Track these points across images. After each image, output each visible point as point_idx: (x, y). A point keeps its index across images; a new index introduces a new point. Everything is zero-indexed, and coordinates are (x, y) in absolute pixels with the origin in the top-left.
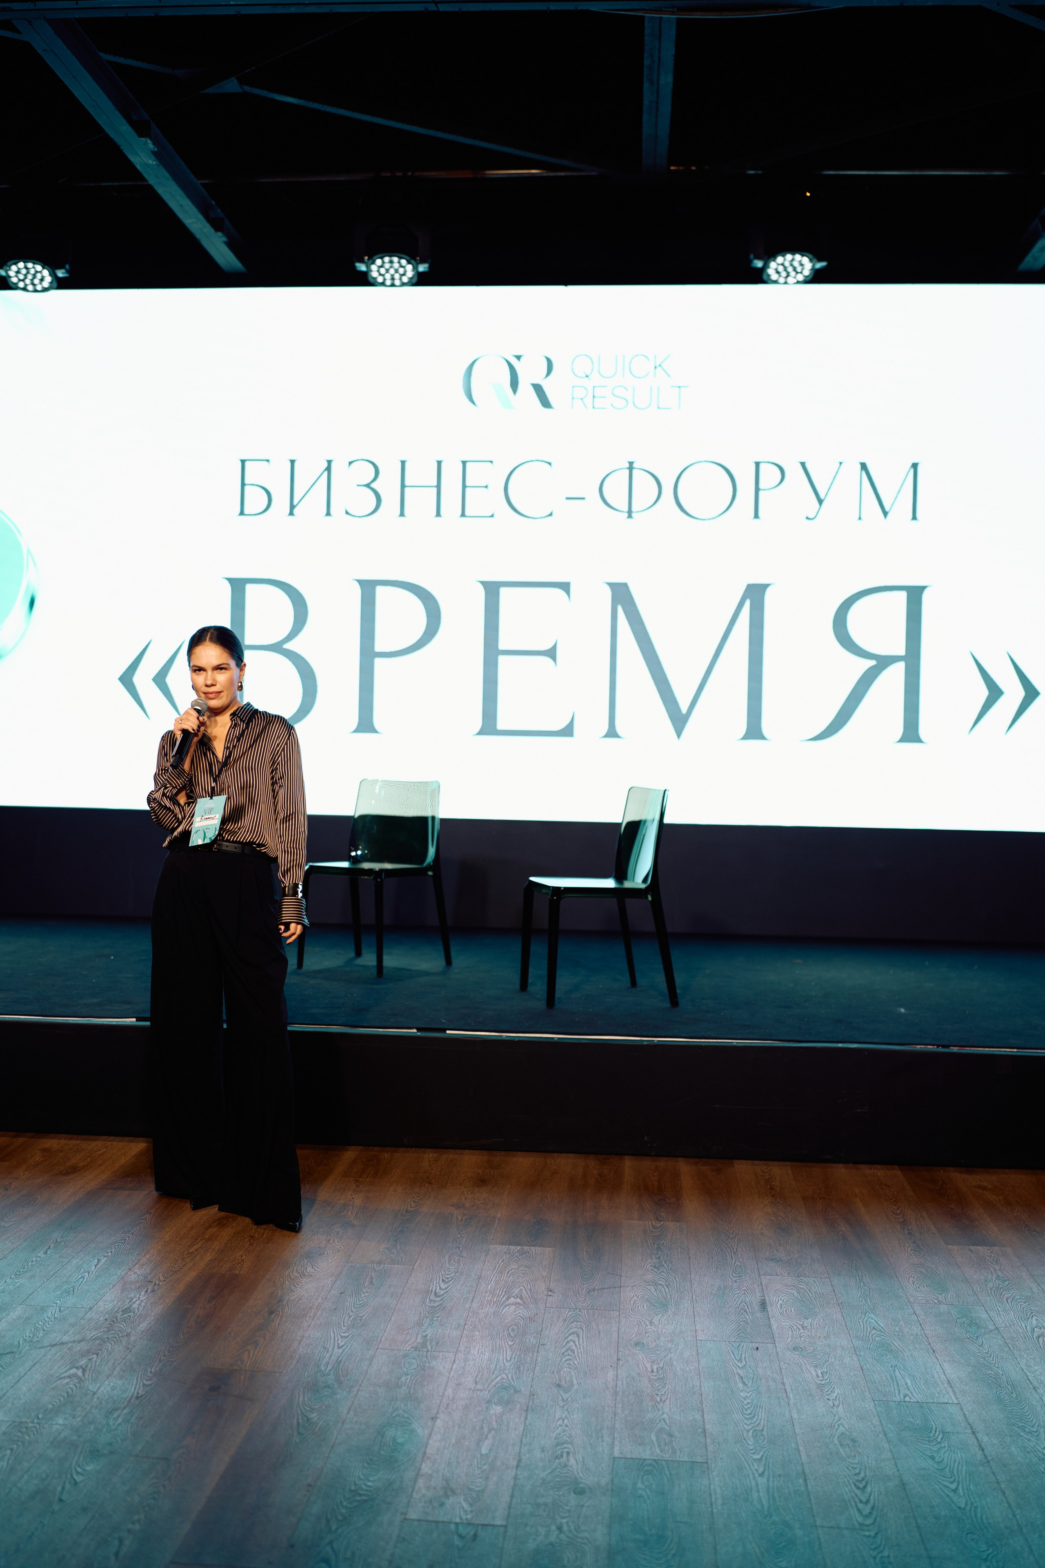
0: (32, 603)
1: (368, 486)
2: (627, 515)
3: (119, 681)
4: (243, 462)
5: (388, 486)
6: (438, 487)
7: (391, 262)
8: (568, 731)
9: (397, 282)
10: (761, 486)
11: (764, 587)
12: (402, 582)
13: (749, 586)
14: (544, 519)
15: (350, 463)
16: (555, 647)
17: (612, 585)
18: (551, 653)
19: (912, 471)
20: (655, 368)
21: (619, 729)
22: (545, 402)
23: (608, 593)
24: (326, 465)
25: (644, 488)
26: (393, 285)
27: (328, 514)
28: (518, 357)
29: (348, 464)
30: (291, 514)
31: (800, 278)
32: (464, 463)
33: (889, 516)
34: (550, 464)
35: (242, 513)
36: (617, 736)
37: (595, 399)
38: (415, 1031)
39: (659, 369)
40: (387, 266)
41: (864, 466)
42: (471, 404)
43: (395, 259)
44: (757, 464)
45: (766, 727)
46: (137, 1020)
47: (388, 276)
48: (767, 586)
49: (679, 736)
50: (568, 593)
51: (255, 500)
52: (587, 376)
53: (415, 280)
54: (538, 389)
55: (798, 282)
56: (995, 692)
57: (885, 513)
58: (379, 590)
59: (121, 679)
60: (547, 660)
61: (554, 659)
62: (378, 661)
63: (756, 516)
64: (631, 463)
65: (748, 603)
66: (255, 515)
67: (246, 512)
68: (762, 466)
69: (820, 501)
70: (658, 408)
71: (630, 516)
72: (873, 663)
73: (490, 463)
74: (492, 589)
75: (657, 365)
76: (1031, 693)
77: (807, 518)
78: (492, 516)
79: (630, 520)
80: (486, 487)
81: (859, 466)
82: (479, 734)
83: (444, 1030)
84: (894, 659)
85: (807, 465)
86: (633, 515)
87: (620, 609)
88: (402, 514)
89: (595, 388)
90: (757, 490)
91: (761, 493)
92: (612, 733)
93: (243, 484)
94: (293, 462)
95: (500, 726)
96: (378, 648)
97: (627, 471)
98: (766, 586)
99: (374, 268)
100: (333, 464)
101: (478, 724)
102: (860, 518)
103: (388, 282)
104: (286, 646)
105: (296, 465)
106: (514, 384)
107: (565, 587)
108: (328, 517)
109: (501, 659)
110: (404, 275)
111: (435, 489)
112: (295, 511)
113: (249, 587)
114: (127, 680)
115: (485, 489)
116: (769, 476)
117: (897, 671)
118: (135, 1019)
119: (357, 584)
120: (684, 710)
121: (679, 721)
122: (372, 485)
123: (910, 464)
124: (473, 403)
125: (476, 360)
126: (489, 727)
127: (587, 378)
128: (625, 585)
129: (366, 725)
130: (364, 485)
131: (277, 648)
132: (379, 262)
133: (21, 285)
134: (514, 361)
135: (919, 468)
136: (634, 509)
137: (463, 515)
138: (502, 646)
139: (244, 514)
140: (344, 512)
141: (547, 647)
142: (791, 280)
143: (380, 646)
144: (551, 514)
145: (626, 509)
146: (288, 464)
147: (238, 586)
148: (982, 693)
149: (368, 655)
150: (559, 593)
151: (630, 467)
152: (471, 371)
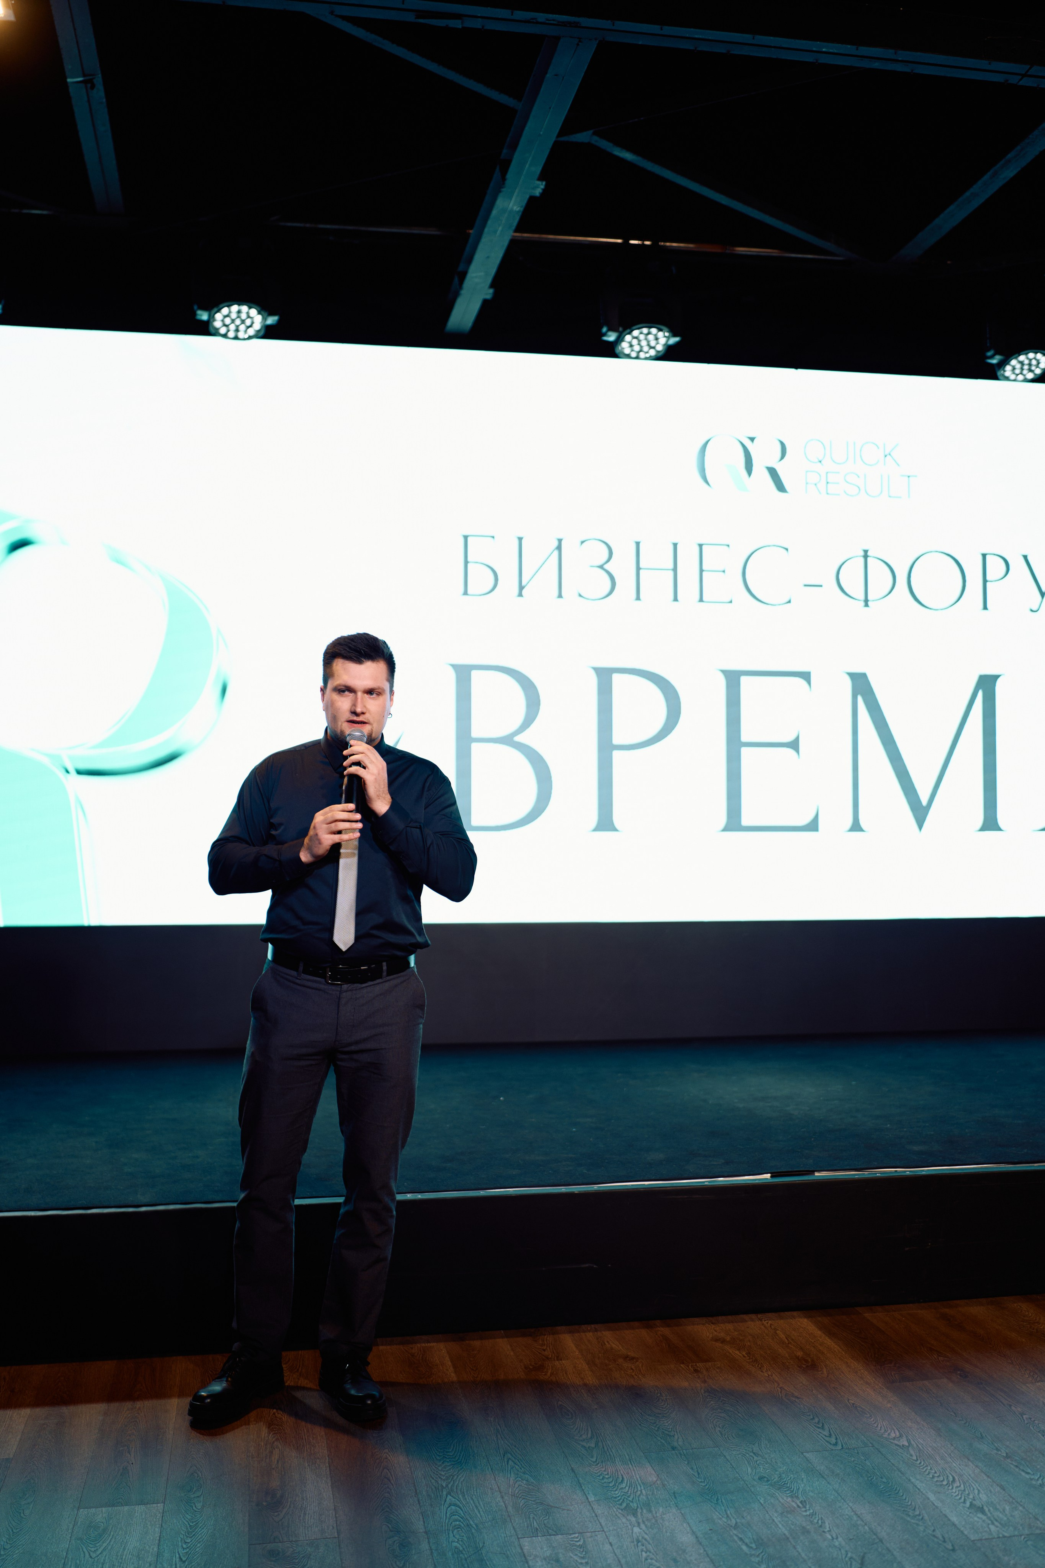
0: (224, 690)
1: (601, 567)
2: (863, 604)
4: (466, 538)
5: (622, 567)
6: (674, 570)
7: (649, 333)
8: (813, 826)
9: (642, 355)
10: (988, 578)
11: (994, 678)
12: (642, 670)
13: (981, 677)
14: (782, 606)
15: (582, 542)
16: (797, 739)
17: (852, 676)
18: (794, 745)
20: (885, 456)
21: (862, 823)
22: (781, 487)
23: (848, 683)
24: (556, 544)
25: (880, 578)
26: (637, 358)
27: (560, 596)
28: (752, 439)
29: (580, 543)
30: (520, 595)
31: (1030, 376)
32: (701, 546)
34: (786, 549)
35: (465, 593)
36: (862, 830)
37: (828, 485)
39: (888, 457)
40: (642, 337)
42: (705, 485)
43: (654, 331)
44: (984, 556)
45: (1002, 818)
47: (637, 348)
48: (998, 676)
49: (920, 827)
50: (809, 683)
51: (480, 579)
52: (820, 462)
53: (660, 354)
54: (773, 472)
55: (1026, 380)
58: (616, 677)
60: (790, 752)
61: (797, 751)
62: (616, 754)
63: (985, 607)
64: (866, 552)
65: (980, 694)
66: (480, 595)
67: (469, 592)
68: (988, 558)
69: (1042, 594)
70: (890, 496)
71: (867, 605)
73: (726, 547)
74: (733, 679)
75: (887, 453)
77: (1032, 611)
78: (731, 602)
79: (866, 608)
80: (724, 571)
82: (723, 830)
85: (1029, 558)
86: (869, 603)
87: (860, 699)
88: (637, 598)
89: (828, 474)
90: (985, 581)
91: (988, 584)
92: (856, 827)
93: (466, 563)
94: (520, 540)
95: (745, 822)
96: (616, 741)
97: (862, 559)
98: (996, 677)
99: (628, 338)
100: (563, 542)
101: (723, 820)
103: (634, 355)
104: (518, 739)
105: (524, 542)
106: (749, 466)
107: (806, 676)
108: (560, 600)
109: (744, 751)
110: (654, 348)
111: (671, 573)
112: (523, 592)
113: (475, 674)
115: (723, 573)
116: (995, 568)
119: (593, 673)
120: (924, 802)
121: (920, 813)
122: (606, 567)
124: (708, 484)
125: (709, 440)
126: (734, 823)
127: (819, 463)
128: (864, 676)
129: (605, 823)
130: (598, 567)
131: (507, 740)
132: (636, 333)
133: (223, 331)
134: (748, 443)
136: (870, 597)
137: (701, 600)
138: (744, 738)
139: (467, 595)
140: (578, 595)
141: (790, 738)
142: (1020, 377)
143: (618, 739)
144: (789, 602)
145: (863, 597)
146: (517, 542)
147: (463, 673)
149: (606, 748)
150: (799, 682)
151: (865, 555)
152: (705, 451)
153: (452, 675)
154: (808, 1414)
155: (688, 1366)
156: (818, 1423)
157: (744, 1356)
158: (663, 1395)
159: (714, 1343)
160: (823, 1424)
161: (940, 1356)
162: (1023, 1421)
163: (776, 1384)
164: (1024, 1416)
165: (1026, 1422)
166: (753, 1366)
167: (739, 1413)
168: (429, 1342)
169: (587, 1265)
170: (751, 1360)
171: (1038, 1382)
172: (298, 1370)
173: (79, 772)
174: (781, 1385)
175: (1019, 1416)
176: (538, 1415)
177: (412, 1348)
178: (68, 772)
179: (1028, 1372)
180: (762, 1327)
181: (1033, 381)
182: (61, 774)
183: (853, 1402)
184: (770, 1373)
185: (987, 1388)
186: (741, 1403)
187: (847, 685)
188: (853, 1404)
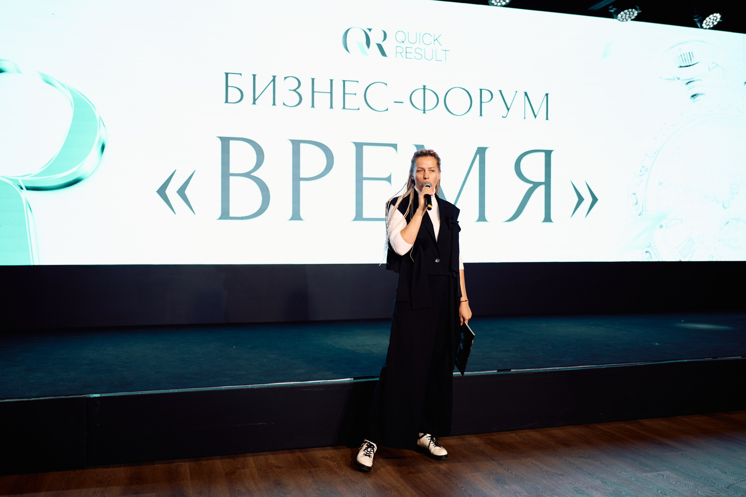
0: (103, 148)
1: (295, 90)
2: (423, 112)
3: (157, 193)
4: (227, 74)
5: (305, 90)
6: (331, 93)
10: (483, 101)
11: (485, 149)
12: (313, 141)
13: (479, 148)
14: (384, 112)
15: (285, 78)
16: (390, 176)
17: (417, 146)
18: (389, 179)
19: (546, 97)
20: (435, 40)
22: (383, 53)
24: (272, 78)
25: (431, 99)
27: (274, 104)
28: (370, 30)
29: (284, 79)
30: (254, 103)
31: (504, 3)
32: (344, 81)
33: (537, 117)
34: (386, 84)
35: (227, 101)
37: (407, 53)
38: (496, 371)
39: (436, 41)
41: (526, 94)
42: (347, 52)
45: (488, 216)
46: (354, 379)
48: (487, 148)
50: (396, 149)
51: (234, 95)
52: (403, 42)
54: (380, 46)
55: (502, 6)
56: (581, 199)
57: (535, 116)
58: (302, 145)
59: (158, 192)
60: (386, 183)
61: (390, 182)
62: (302, 183)
63: (481, 115)
64: (424, 86)
65: (478, 156)
66: (234, 103)
68: (483, 91)
69: (508, 109)
70: (436, 60)
71: (424, 112)
72: (531, 185)
73: (357, 82)
74: (359, 146)
75: (435, 39)
76: (595, 200)
77: (503, 117)
78: (359, 109)
79: (424, 114)
80: (355, 94)
81: (524, 94)
82: (354, 220)
83: (510, 370)
84: (540, 184)
85: (502, 92)
86: (426, 111)
88: (313, 106)
89: (407, 48)
90: (481, 102)
91: (483, 104)
93: (227, 86)
94: (254, 76)
95: (364, 216)
96: (302, 176)
97: (423, 90)
100: (276, 78)
101: (354, 215)
102: (525, 118)
104: (253, 174)
105: (256, 77)
107: (395, 146)
108: (274, 106)
109: (365, 182)
111: (329, 94)
112: (256, 102)
113: (232, 142)
114: (162, 192)
115: (354, 95)
116: (486, 96)
117: (542, 189)
118: (353, 379)
119: (290, 143)
122: (297, 90)
123: (545, 94)
124: (348, 51)
125: (349, 30)
126: (359, 216)
127: (403, 43)
129: (296, 216)
130: (293, 90)
131: (248, 175)
134: (368, 31)
135: (549, 96)
136: (426, 109)
137: (344, 108)
138: (365, 176)
139: (228, 102)
140: (283, 104)
141: (387, 176)
142: (499, 4)
144: (387, 110)
145: (423, 109)
146: (252, 77)
147: (225, 141)
148: (576, 199)
149: (297, 179)
150: (392, 149)
151: (424, 88)
152: (347, 35)
153: (219, 142)
154: (359, 490)
155: (307, 470)
156: (363, 494)
157: (335, 465)
158: (291, 483)
159: (322, 459)
160: (365, 495)
161: (429, 462)
162: (461, 490)
163: (347, 477)
164: (463, 488)
165: (463, 491)
166: (338, 469)
167: (326, 490)
168: (181, 462)
169: (262, 423)
170: (338, 466)
171: (473, 472)
172: (111, 477)
173: (28, 189)
174: (350, 477)
175: (461, 488)
176: (227, 494)
177: (172, 465)
178: (22, 188)
179: (469, 468)
180: (347, 451)
181: (505, 6)
182: (18, 189)
183: (382, 484)
184: (345, 472)
185: (448, 476)
186: (328, 486)
188: (382, 485)
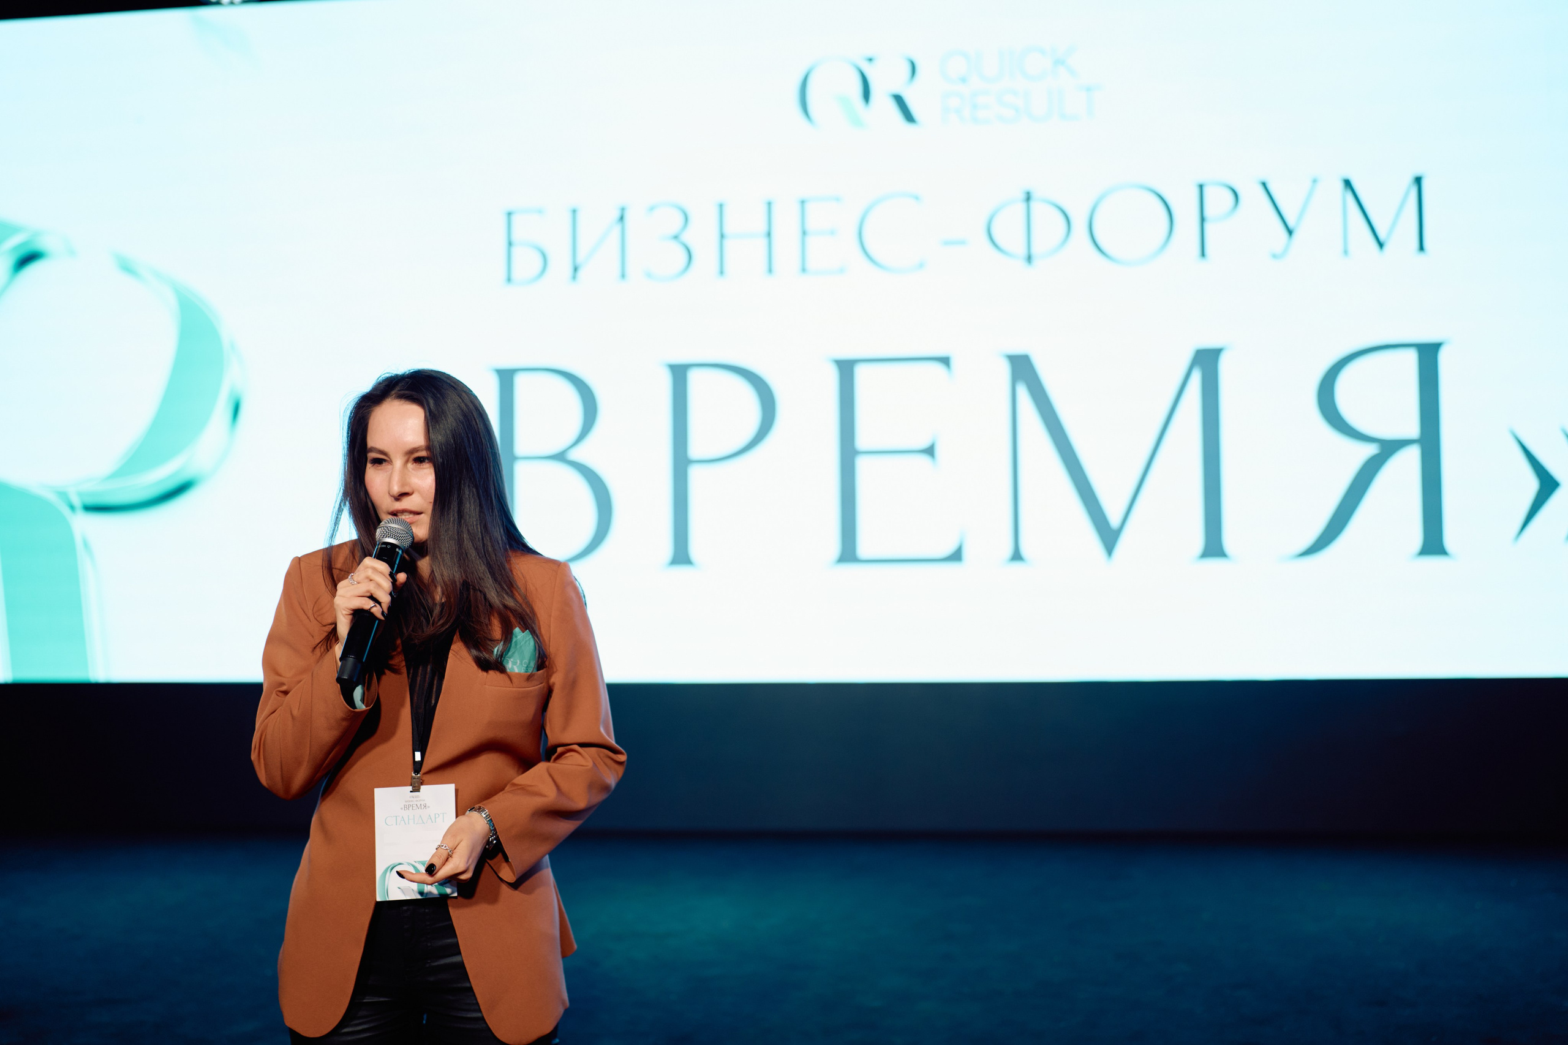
0: (236, 409)
1: (676, 237)
2: (1025, 261)
4: (509, 214)
5: (702, 237)
6: (769, 235)
8: (956, 556)
10: (1207, 215)
11: (1218, 352)
12: (727, 364)
13: (1198, 352)
14: (914, 271)
15: (652, 209)
16: (934, 443)
17: (1010, 358)
18: (930, 451)
19: (1414, 187)
21: (1024, 550)
22: (909, 117)
23: (1004, 368)
24: (618, 214)
25: (1047, 224)
27: (624, 276)
28: (871, 60)
29: (648, 210)
30: (574, 277)
32: (803, 202)
33: (1386, 247)
34: (917, 198)
35: (509, 280)
36: (1025, 561)
39: (1060, 65)
41: (1348, 184)
44: (1201, 187)
45: (1231, 541)
48: (1222, 350)
49: (1109, 557)
51: (526, 262)
52: (965, 80)
54: (899, 100)
56: (1548, 485)
57: (1381, 245)
58: (695, 375)
60: (925, 459)
61: (934, 458)
62: (695, 470)
63: (1203, 255)
64: (1029, 193)
65: (1197, 375)
66: (527, 281)
67: (514, 278)
68: (1206, 190)
69: (1290, 232)
70: (1063, 117)
71: (1030, 263)
73: (837, 201)
74: (846, 368)
75: (1058, 61)
77: (1275, 256)
78: (843, 270)
79: (1030, 267)
80: (834, 232)
81: (1340, 185)
82: (835, 562)
84: (1402, 444)
85: (1269, 185)
86: (1034, 260)
87: (1022, 386)
88: (722, 272)
89: (976, 95)
90: (1203, 219)
91: (1207, 226)
92: (1017, 556)
93: (510, 244)
94: (574, 212)
95: (864, 552)
96: (695, 453)
97: (1024, 203)
98: (1220, 351)
100: (627, 211)
101: (834, 549)
102: (1346, 252)
104: (575, 455)
105: (579, 214)
106: (866, 95)
107: (945, 361)
108: (624, 281)
109: (863, 461)
111: (765, 238)
112: (580, 275)
113: (519, 376)
115: (832, 235)
116: (1218, 201)
117: (1408, 462)
119: (665, 372)
120: (1114, 520)
121: (1109, 537)
122: (681, 237)
123: (1411, 179)
126: (848, 554)
127: (964, 82)
128: (1028, 358)
129: (681, 556)
130: (670, 238)
131: (560, 457)
134: (865, 66)
135: (1425, 182)
136: (1034, 253)
137: (804, 270)
138: (863, 444)
139: (512, 282)
140: (647, 274)
141: (924, 444)
143: (695, 450)
144: (922, 265)
145: (1025, 253)
146: (569, 215)
147: (506, 378)
148: (1531, 485)
149: (681, 463)
150: (939, 368)
151: (1028, 198)
152: (807, 81)
187: (1004, 370)
